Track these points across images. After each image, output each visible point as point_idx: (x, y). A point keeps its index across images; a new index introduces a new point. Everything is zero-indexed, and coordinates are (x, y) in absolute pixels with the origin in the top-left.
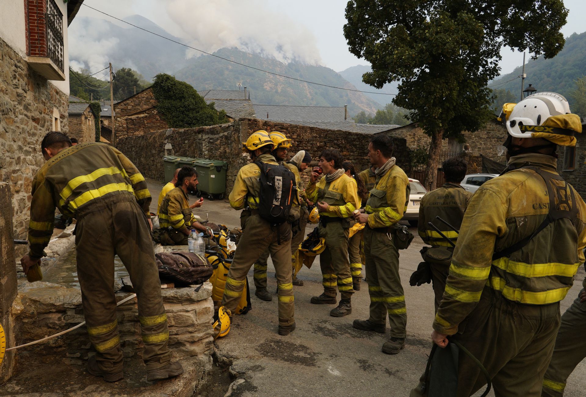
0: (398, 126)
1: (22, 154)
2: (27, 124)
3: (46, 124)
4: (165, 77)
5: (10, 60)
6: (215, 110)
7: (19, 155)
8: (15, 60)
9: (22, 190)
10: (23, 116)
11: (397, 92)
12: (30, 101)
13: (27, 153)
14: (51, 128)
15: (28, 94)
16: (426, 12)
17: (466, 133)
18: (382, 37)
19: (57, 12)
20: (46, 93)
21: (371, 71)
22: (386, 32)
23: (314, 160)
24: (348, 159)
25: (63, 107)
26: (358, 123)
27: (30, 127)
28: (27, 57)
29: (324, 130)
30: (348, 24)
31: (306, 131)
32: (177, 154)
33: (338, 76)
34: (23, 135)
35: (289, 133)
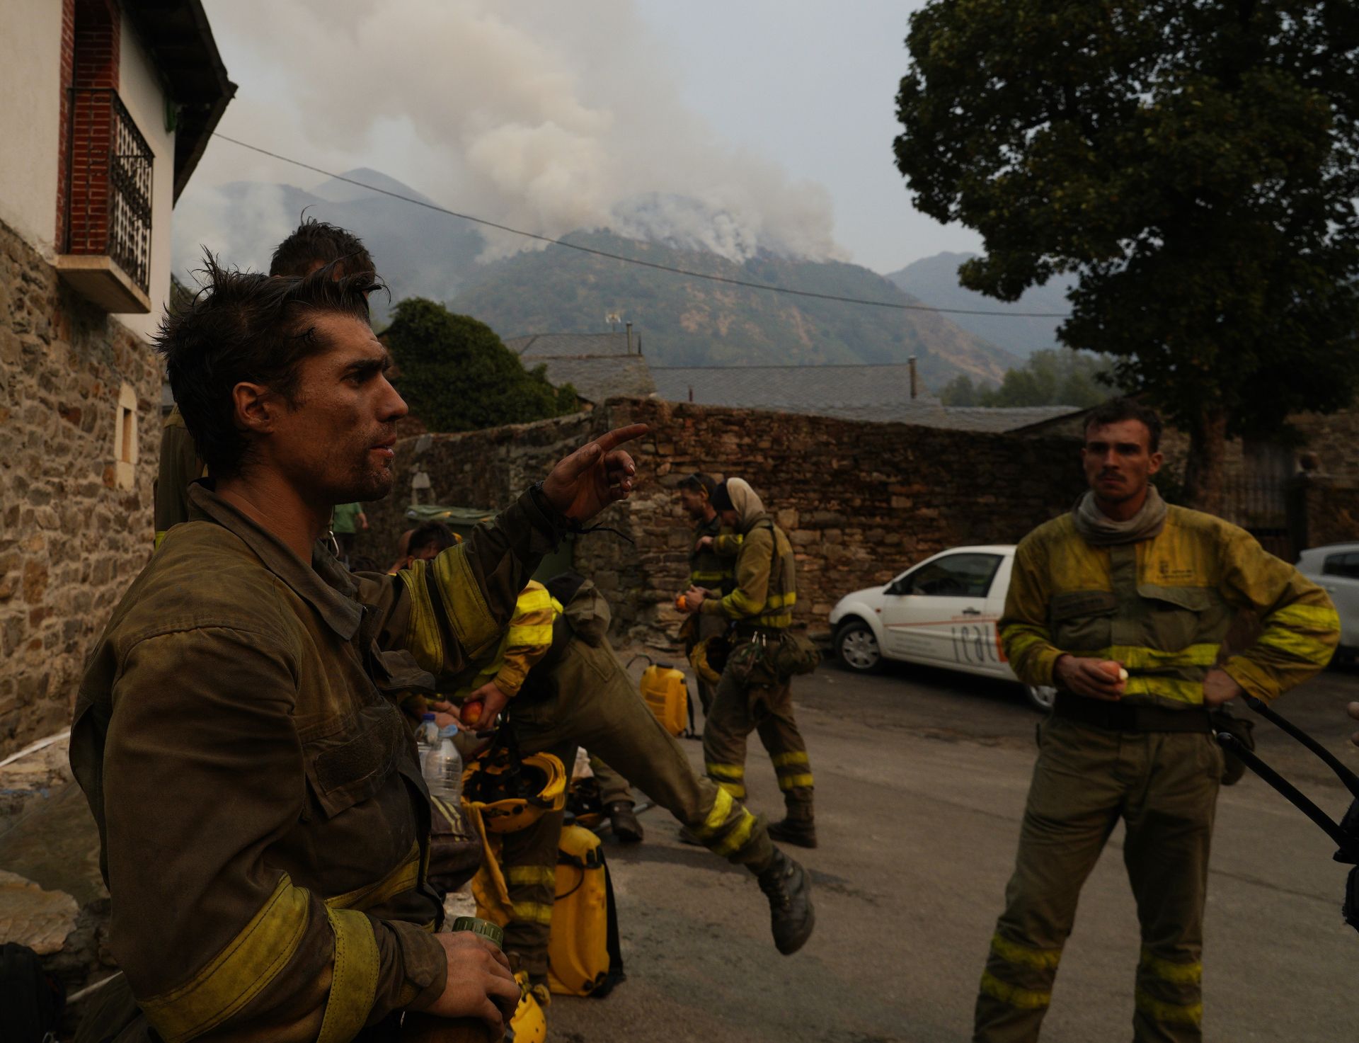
0: (1072, 409)
1: (26, 500)
2: (44, 423)
3: (99, 422)
4: (419, 307)
5: (10, 264)
6: (548, 384)
7: (16, 502)
8: (23, 262)
9: (18, 594)
10: (36, 403)
11: (1068, 308)
12: (57, 366)
13: (40, 497)
14: (110, 433)
15: (52, 348)
16: (1137, 85)
17: (1301, 420)
18: (1007, 162)
19: (139, 147)
20: (102, 346)
21: (982, 254)
22: (1020, 146)
23: (826, 509)
24: (928, 505)
25: (148, 383)
26: (951, 405)
27: (52, 429)
28: (57, 258)
29: (851, 426)
30: (905, 134)
31: (797, 430)
32: (442, 501)
33: (884, 284)
34: (31, 451)
35: (748, 435)
